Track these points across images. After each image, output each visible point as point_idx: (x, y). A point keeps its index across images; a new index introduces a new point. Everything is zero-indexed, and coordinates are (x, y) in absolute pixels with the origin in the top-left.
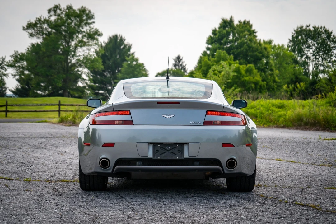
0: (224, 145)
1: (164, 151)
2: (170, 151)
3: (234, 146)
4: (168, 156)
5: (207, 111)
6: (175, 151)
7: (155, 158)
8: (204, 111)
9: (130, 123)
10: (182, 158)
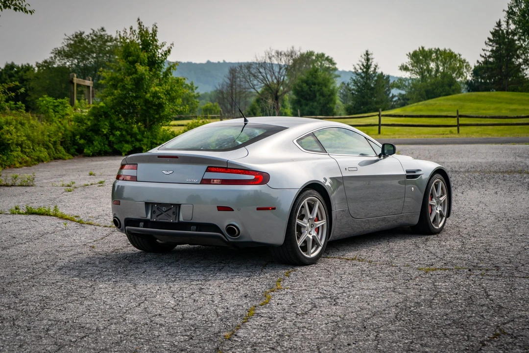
0: (220, 208)
1: (160, 213)
2: (166, 213)
3: (232, 210)
4: (163, 218)
5: (208, 167)
6: (170, 212)
7: (152, 220)
8: (205, 167)
9: (134, 179)
10: (177, 221)
